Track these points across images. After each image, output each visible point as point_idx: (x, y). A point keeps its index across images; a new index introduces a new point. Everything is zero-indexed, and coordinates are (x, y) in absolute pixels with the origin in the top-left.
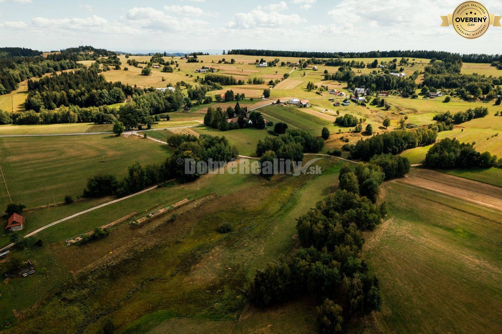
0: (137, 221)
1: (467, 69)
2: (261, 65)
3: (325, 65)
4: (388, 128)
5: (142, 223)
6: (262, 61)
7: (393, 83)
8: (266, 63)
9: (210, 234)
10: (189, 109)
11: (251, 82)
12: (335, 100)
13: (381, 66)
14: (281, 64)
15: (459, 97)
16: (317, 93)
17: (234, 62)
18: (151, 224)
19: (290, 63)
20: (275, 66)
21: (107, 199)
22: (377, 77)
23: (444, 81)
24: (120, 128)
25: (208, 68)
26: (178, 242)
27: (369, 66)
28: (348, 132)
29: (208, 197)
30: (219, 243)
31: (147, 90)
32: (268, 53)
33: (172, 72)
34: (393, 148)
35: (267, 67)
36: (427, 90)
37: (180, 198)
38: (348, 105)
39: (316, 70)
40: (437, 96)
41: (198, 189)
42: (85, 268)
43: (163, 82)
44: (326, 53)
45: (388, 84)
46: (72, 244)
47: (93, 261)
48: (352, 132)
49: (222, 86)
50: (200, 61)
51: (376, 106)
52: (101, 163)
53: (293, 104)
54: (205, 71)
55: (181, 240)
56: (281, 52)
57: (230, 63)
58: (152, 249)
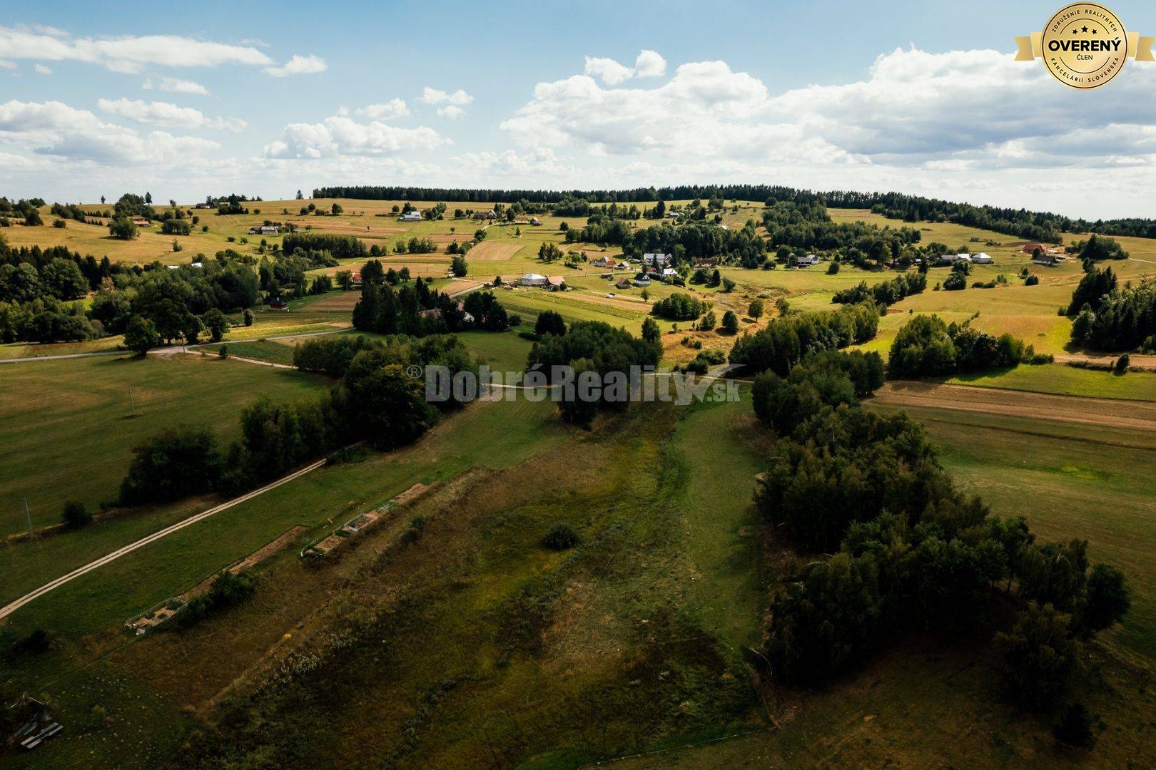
0: (318, 546)
1: (839, 217)
2: (406, 216)
3: (553, 216)
4: (759, 320)
5: (334, 550)
6: (408, 209)
7: (718, 241)
8: (419, 213)
9: (530, 556)
10: (283, 303)
11: (404, 250)
12: (615, 277)
13: (672, 214)
14: (453, 215)
15: (851, 264)
16: (568, 266)
17: (339, 212)
18: (361, 551)
19: (472, 212)
20: (440, 218)
21: (197, 503)
22: (683, 230)
23: (813, 234)
24: (147, 335)
25: (280, 224)
26: (458, 587)
27: (647, 215)
28: (690, 330)
29: (471, 475)
30: (569, 571)
31: (141, 270)
32: (414, 194)
33: (187, 235)
34: (816, 346)
35: (425, 222)
36: (789, 253)
37: (404, 484)
38: (647, 285)
39: (539, 225)
40: (810, 263)
41: (434, 460)
42: (226, 689)
43: (177, 253)
44: (545, 193)
45: (708, 244)
46: (152, 631)
47: (240, 668)
48: (697, 330)
49: (338, 260)
50: (251, 211)
51: (704, 285)
52: (128, 421)
53: (533, 285)
54: (274, 231)
55: (464, 580)
56: (442, 191)
57: (331, 213)
58: (398, 612)
